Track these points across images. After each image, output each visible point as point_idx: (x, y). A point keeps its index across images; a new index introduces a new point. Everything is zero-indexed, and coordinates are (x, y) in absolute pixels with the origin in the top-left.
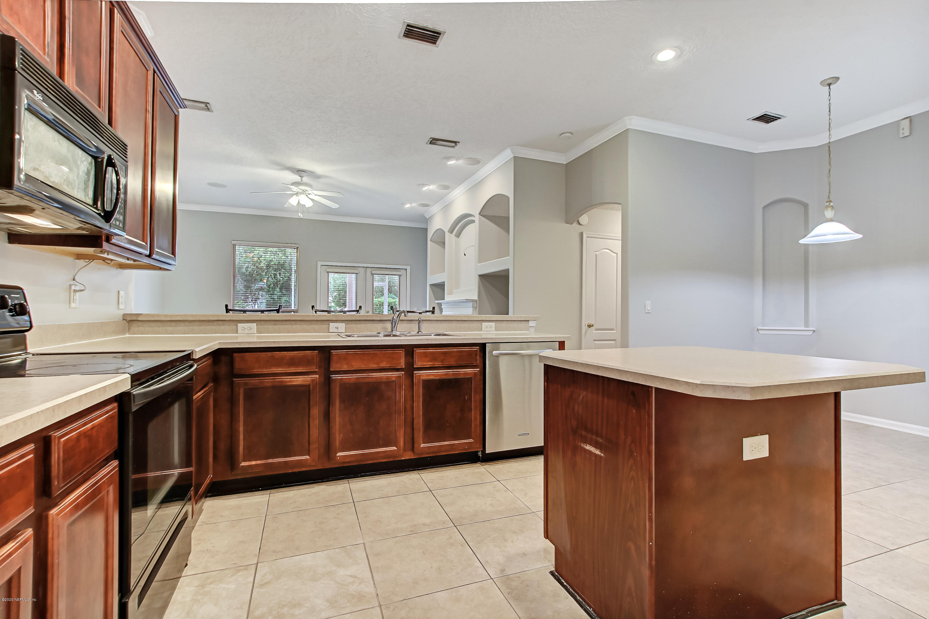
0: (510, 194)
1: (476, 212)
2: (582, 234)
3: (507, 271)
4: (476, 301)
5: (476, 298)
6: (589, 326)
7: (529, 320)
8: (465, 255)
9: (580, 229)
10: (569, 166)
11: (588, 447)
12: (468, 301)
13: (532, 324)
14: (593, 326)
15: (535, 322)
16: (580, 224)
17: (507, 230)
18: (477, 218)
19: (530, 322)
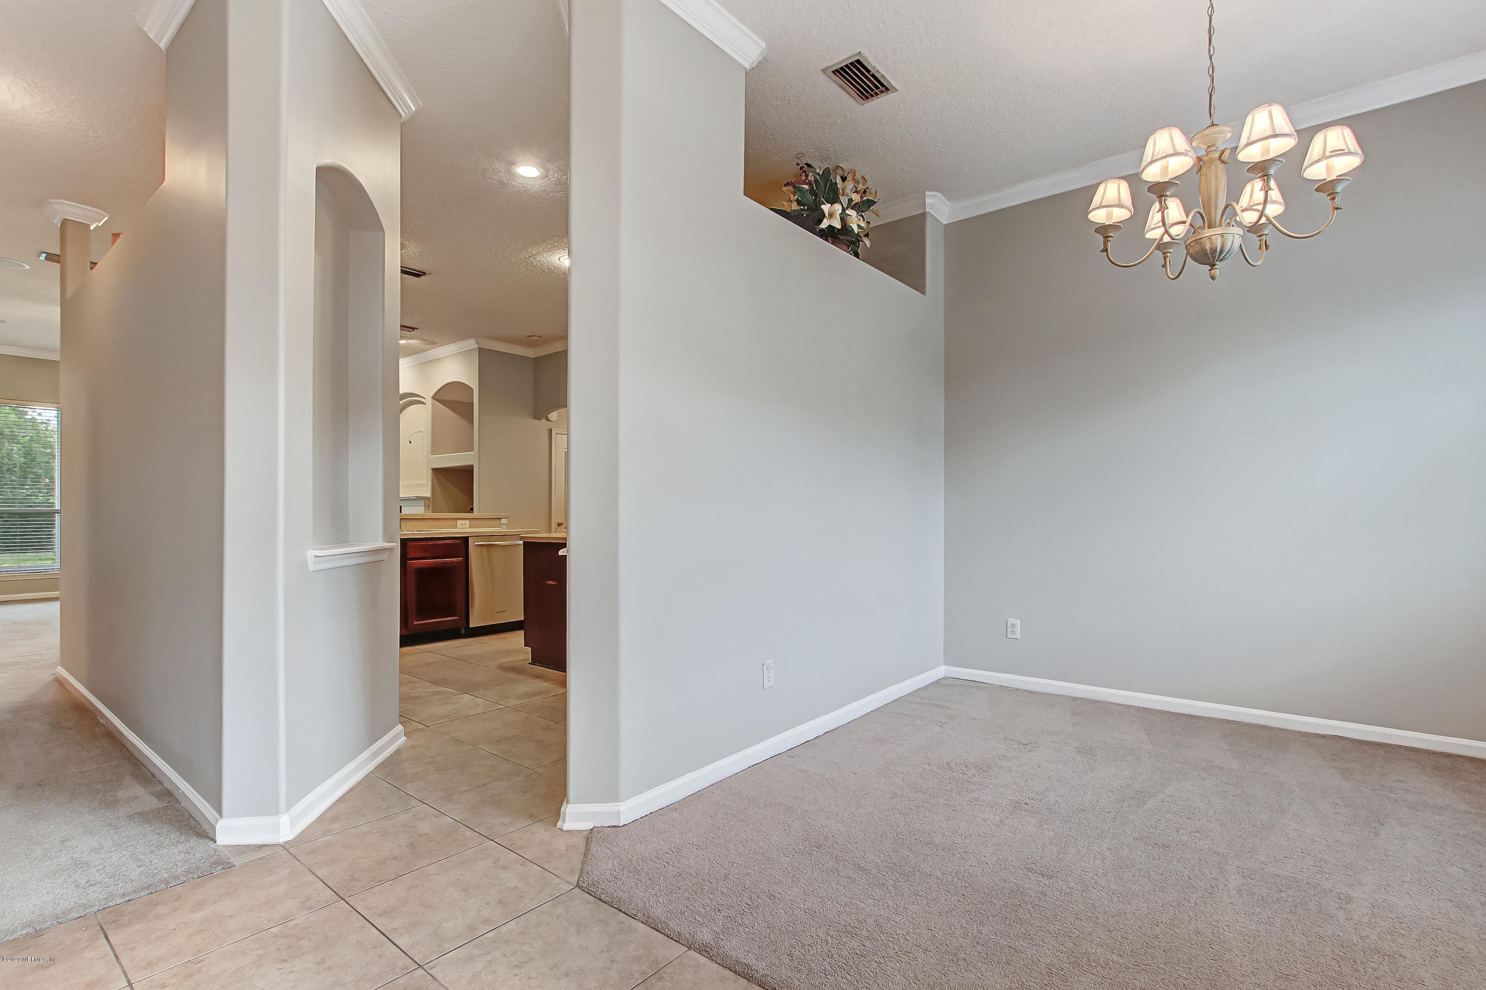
0: (474, 384)
1: (428, 393)
2: (550, 430)
3: (472, 466)
4: (429, 499)
5: (428, 494)
6: (559, 525)
7: (501, 518)
8: (410, 442)
9: (548, 425)
10: (536, 360)
11: (550, 582)
12: (418, 499)
13: (504, 521)
14: (562, 524)
15: (507, 519)
16: (549, 421)
17: (471, 420)
18: (429, 401)
19: (502, 519)
